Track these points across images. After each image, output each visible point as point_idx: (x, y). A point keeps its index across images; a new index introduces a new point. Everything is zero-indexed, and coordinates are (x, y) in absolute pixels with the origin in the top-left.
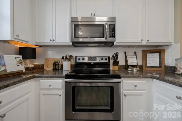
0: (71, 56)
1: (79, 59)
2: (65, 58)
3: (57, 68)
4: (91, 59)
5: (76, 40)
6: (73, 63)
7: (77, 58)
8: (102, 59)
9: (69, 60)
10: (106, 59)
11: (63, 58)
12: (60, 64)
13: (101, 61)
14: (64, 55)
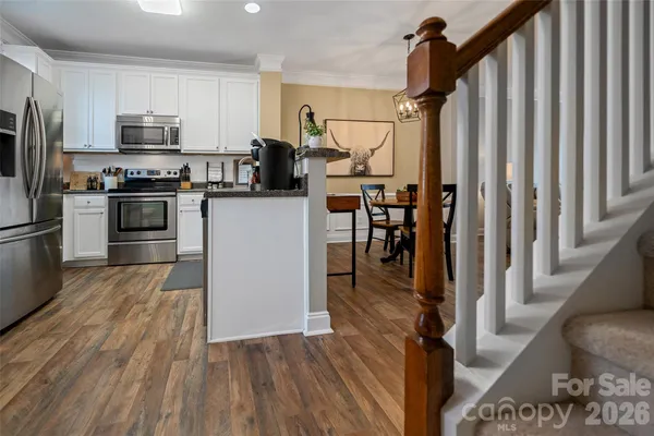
0: (117, 169)
1: (132, 173)
2: (108, 172)
3: (93, 186)
4: (151, 172)
5: (124, 147)
6: (122, 180)
7: (129, 172)
8: (169, 173)
9: (116, 174)
10: (176, 174)
11: (104, 171)
12: (99, 180)
13: (168, 176)
14: (107, 167)
